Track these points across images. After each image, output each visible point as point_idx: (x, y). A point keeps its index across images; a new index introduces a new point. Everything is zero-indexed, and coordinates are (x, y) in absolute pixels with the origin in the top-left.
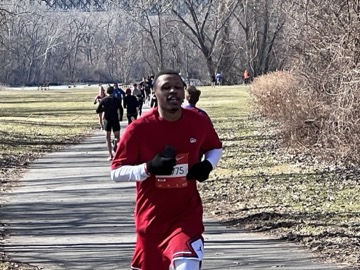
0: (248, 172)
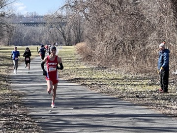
0: (74, 68)
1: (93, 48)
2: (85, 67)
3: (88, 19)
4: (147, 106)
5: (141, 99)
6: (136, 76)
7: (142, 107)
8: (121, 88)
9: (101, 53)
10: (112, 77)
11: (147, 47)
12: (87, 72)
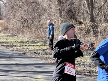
1: (9, 23)
2: (4, 35)
3: (5, 5)
4: (41, 58)
5: (37, 54)
6: (34, 40)
7: (38, 59)
8: (25, 48)
9: (14, 26)
10: (20, 41)
11: (41, 22)
12: (5, 38)
